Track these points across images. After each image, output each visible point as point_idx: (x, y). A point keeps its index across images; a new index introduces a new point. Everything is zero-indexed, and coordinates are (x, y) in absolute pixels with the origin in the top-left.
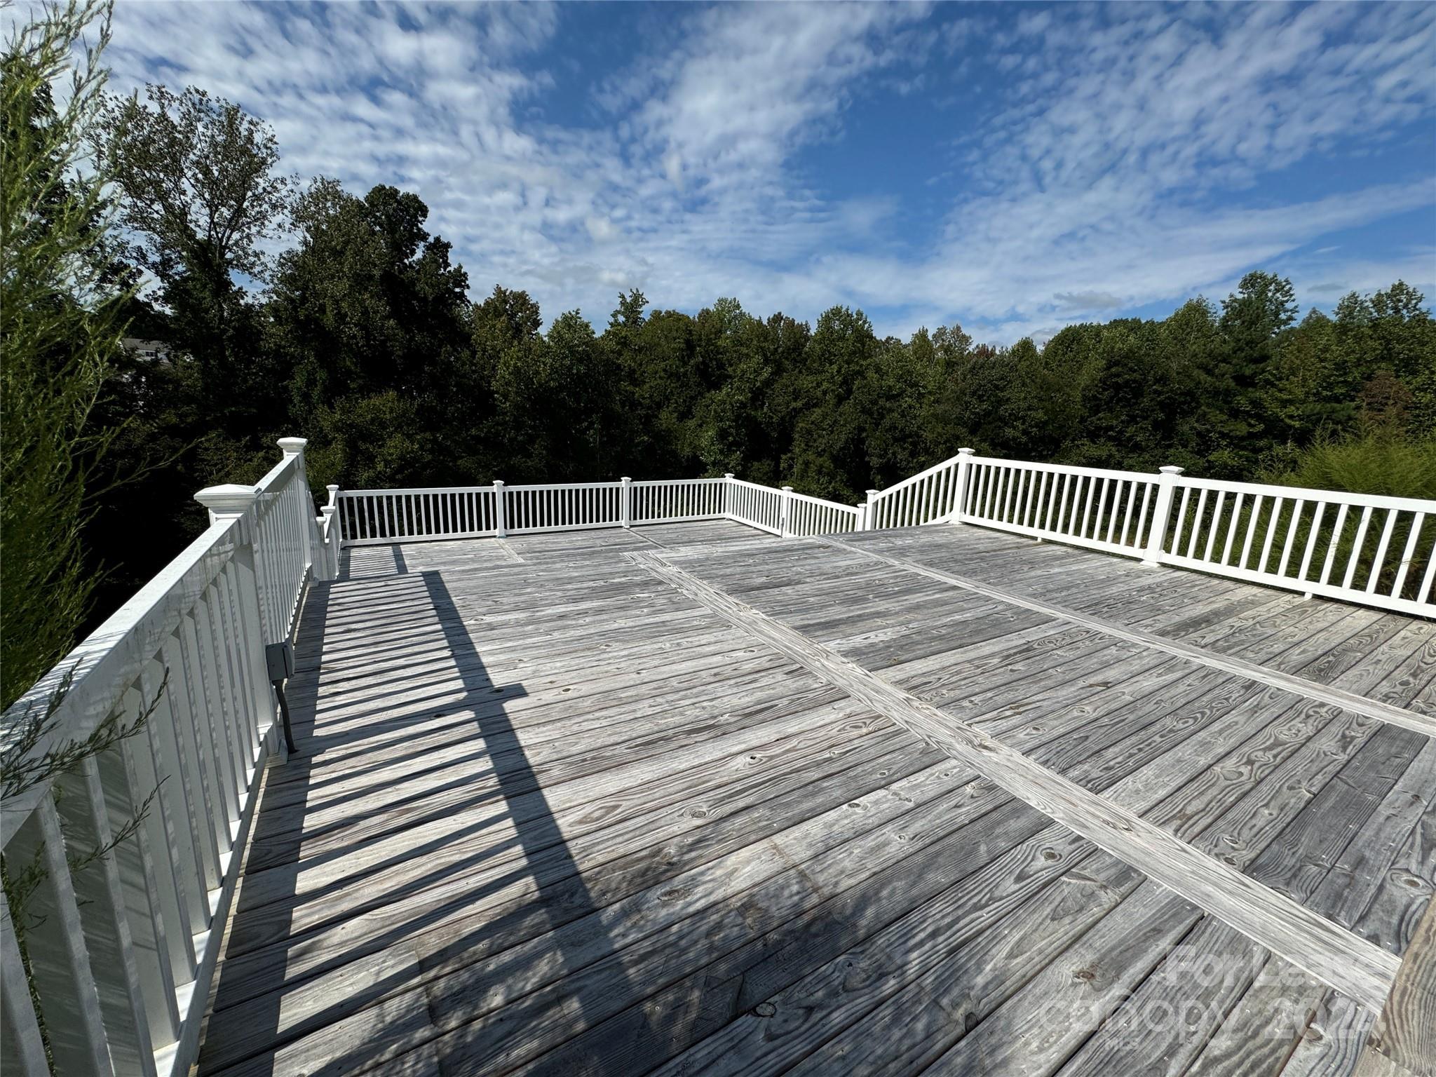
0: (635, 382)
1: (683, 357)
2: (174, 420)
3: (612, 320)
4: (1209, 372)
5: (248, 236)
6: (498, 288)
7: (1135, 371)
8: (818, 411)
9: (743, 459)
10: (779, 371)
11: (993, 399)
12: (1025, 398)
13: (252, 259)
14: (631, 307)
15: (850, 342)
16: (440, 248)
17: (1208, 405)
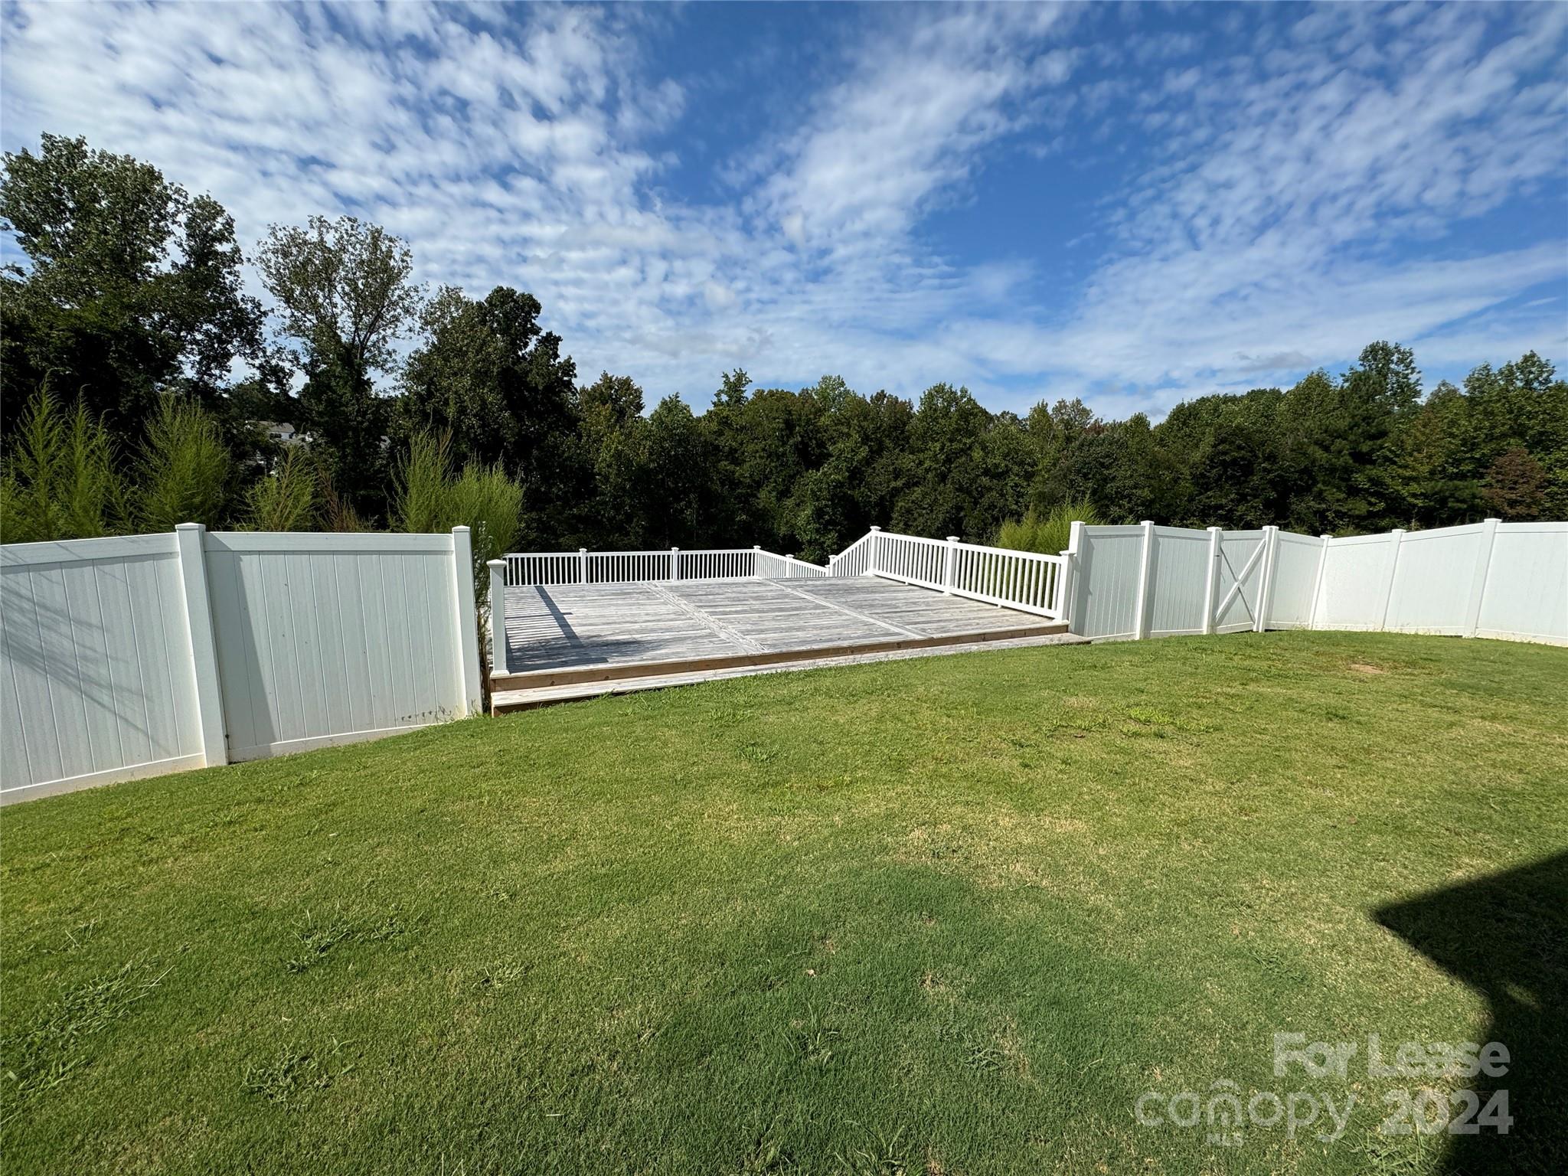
0: (737, 462)
1: (782, 436)
3: (715, 399)
4: (1327, 449)
5: (384, 338)
6: (605, 375)
7: (1243, 448)
8: (918, 490)
10: (877, 451)
11: (1098, 476)
12: (1131, 476)
13: (385, 357)
14: (735, 386)
15: (954, 420)
16: (551, 341)
17: (1324, 483)
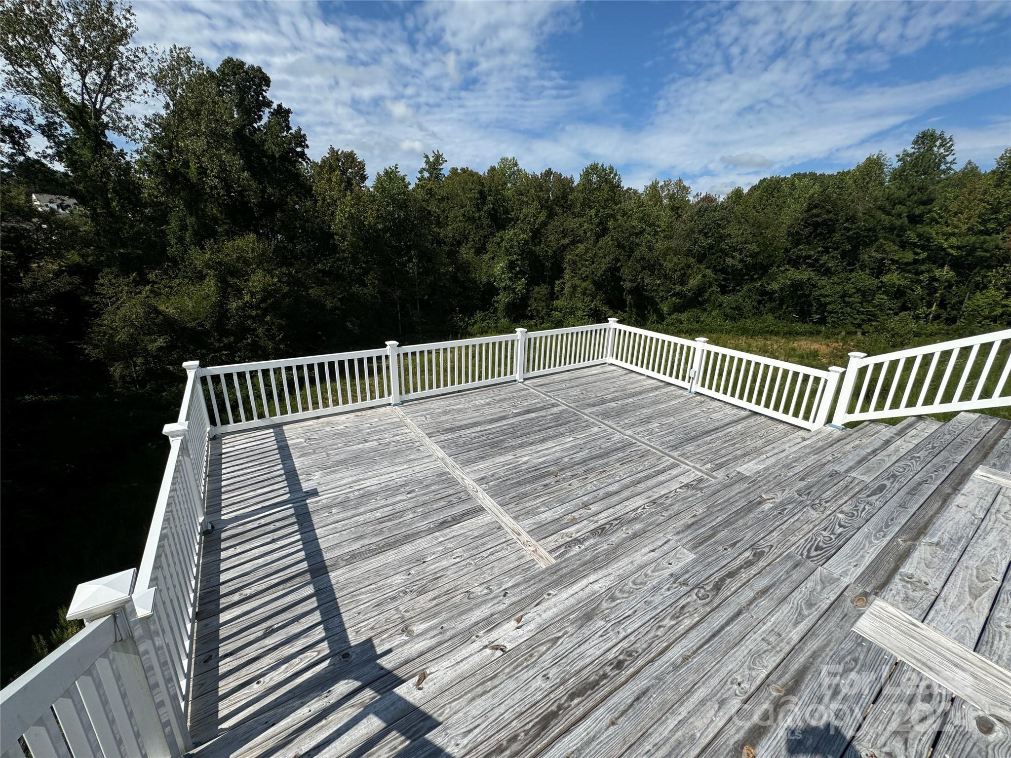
0: (439, 224)
1: (478, 204)
2: (77, 259)
3: (419, 176)
4: (888, 214)
5: (118, 101)
6: (332, 148)
7: (831, 212)
8: (581, 246)
9: (526, 284)
10: (551, 215)
11: (716, 235)
12: (742, 234)
13: (125, 122)
14: (434, 164)
15: (605, 192)
16: (282, 113)
17: (885, 238)
